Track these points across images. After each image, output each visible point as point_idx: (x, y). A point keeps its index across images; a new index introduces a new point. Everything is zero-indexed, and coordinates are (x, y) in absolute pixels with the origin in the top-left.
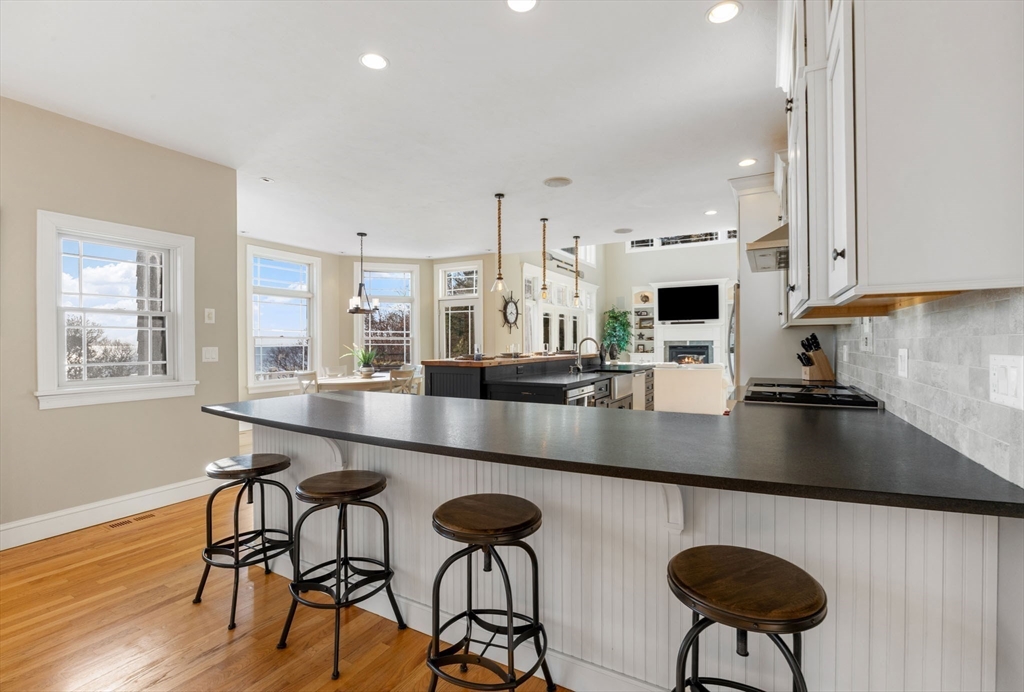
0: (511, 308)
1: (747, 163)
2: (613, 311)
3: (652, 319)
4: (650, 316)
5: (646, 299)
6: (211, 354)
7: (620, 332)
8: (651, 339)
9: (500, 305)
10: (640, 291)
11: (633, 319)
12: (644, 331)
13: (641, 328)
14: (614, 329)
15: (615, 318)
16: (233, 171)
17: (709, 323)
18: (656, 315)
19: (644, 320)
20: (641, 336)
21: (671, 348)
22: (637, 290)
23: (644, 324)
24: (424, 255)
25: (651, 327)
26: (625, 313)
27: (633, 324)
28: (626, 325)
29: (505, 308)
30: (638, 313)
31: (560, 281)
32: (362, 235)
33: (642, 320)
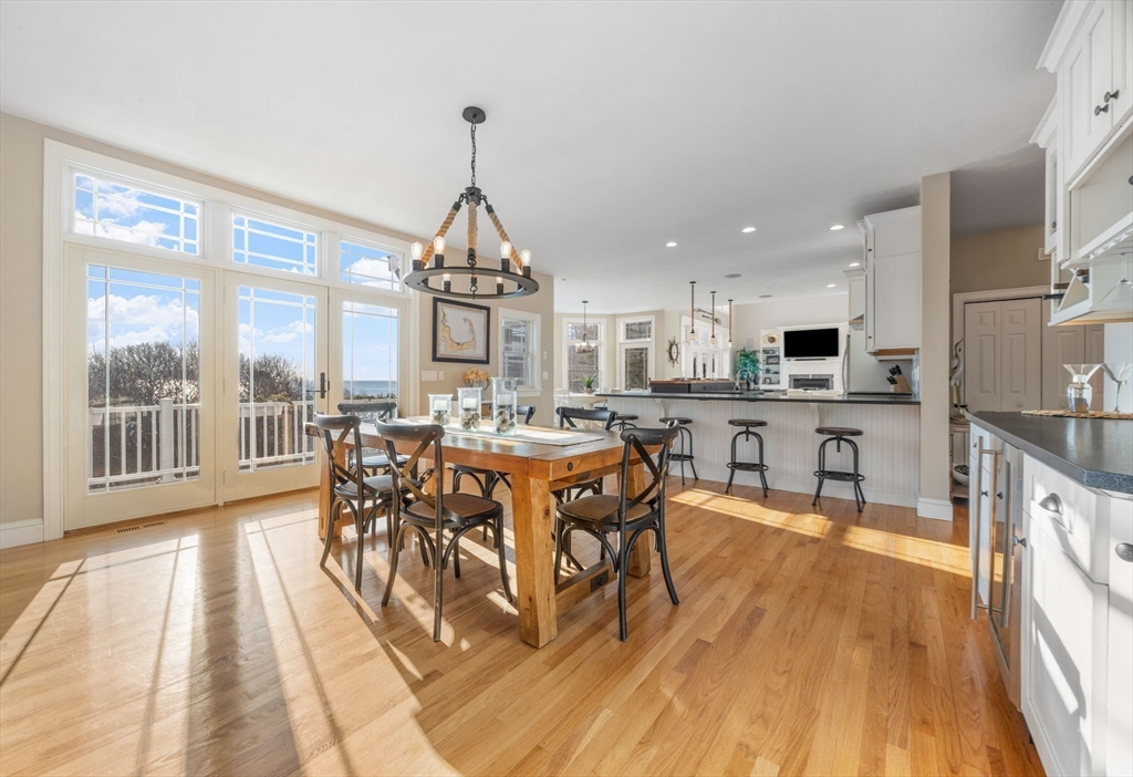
0: (674, 348)
1: (855, 265)
2: (744, 350)
3: (778, 357)
4: (777, 354)
5: (772, 340)
6: (546, 375)
7: (750, 368)
8: (777, 373)
9: (667, 347)
10: (769, 334)
11: (761, 357)
12: (771, 367)
13: (768, 364)
14: (745, 365)
15: (747, 356)
16: (552, 277)
17: (830, 359)
18: (782, 352)
19: (771, 357)
20: (768, 371)
21: (795, 380)
22: (765, 333)
23: (771, 361)
24: (612, 312)
25: (778, 363)
26: (755, 352)
27: (761, 360)
28: (754, 362)
29: (671, 349)
30: (765, 351)
31: (703, 327)
32: (585, 302)
33: (768, 357)
